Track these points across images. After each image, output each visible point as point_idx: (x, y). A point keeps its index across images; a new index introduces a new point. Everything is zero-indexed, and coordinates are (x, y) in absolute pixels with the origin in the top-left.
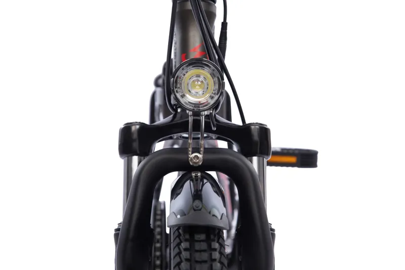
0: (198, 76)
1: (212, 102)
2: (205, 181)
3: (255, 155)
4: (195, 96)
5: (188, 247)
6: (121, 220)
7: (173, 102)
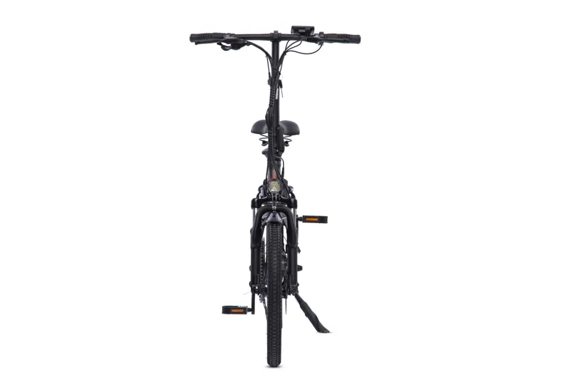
0: (275, 184)
1: (279, 191)
2: (277, 213)
4: (274, 189)
7: (267, 192)
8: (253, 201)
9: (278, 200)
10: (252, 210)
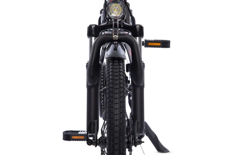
0: (116, 6)
1: (121, 16)
2: (119, 45)
3: (137, 37)
4: (115, 14)
5: (112, 67)
6: (88, 60)
7: (107, 17)
8: (90, 28)
9: (120, 27)
10: (88, 40)
